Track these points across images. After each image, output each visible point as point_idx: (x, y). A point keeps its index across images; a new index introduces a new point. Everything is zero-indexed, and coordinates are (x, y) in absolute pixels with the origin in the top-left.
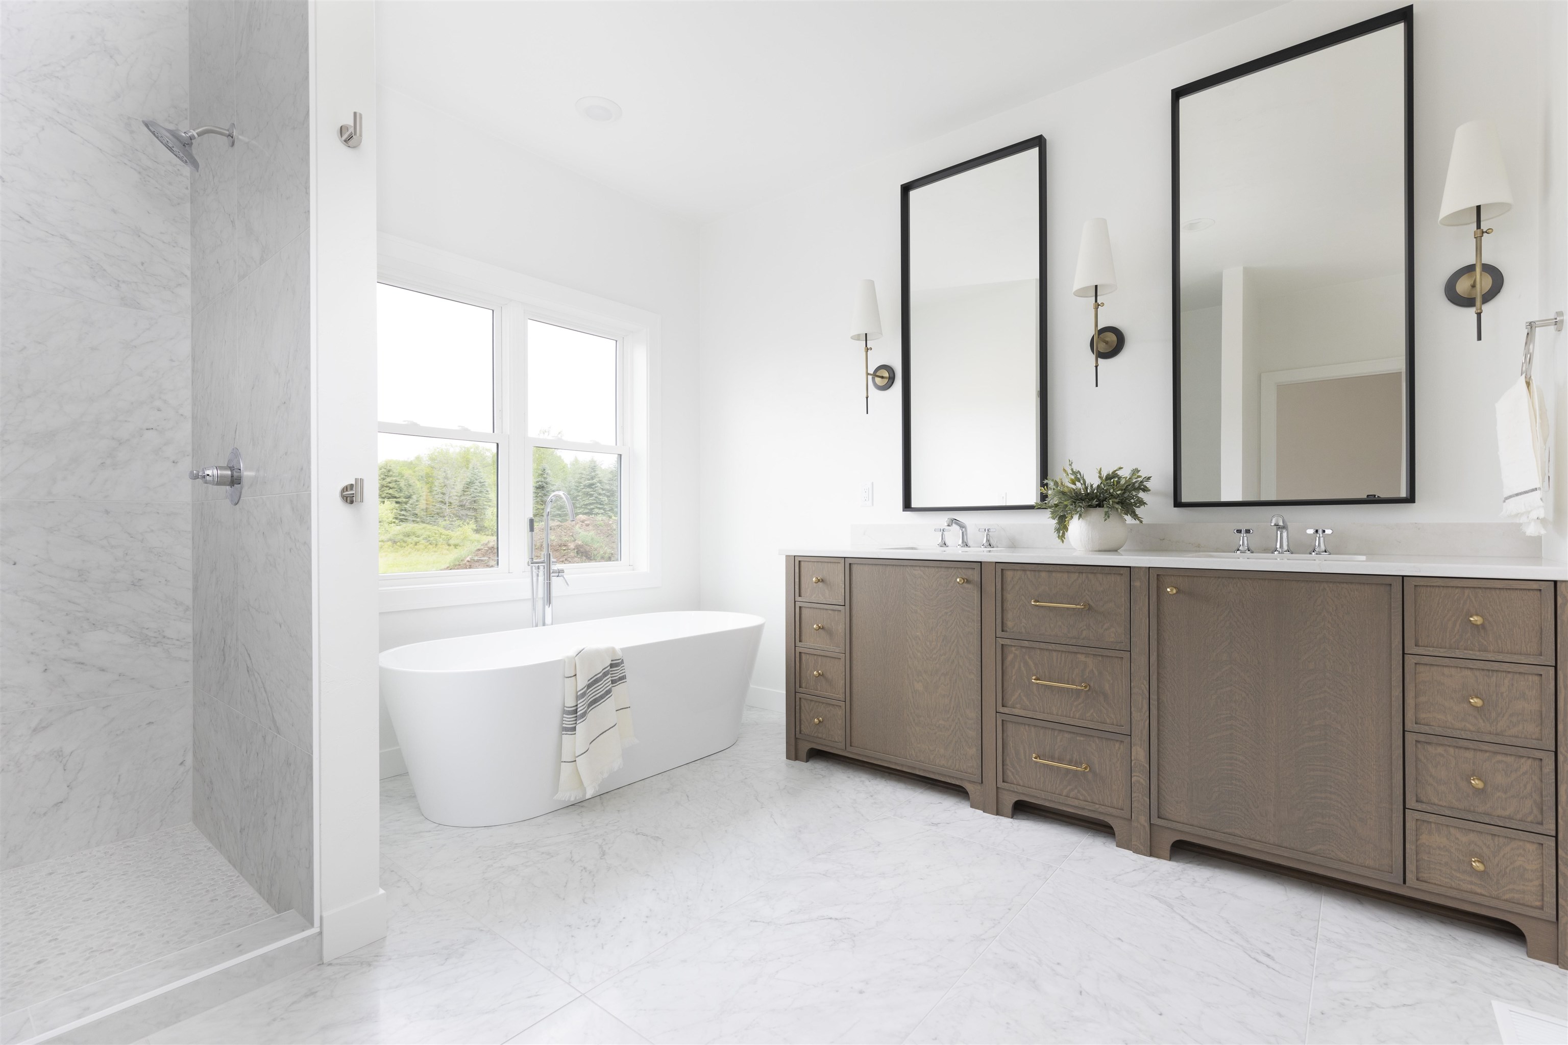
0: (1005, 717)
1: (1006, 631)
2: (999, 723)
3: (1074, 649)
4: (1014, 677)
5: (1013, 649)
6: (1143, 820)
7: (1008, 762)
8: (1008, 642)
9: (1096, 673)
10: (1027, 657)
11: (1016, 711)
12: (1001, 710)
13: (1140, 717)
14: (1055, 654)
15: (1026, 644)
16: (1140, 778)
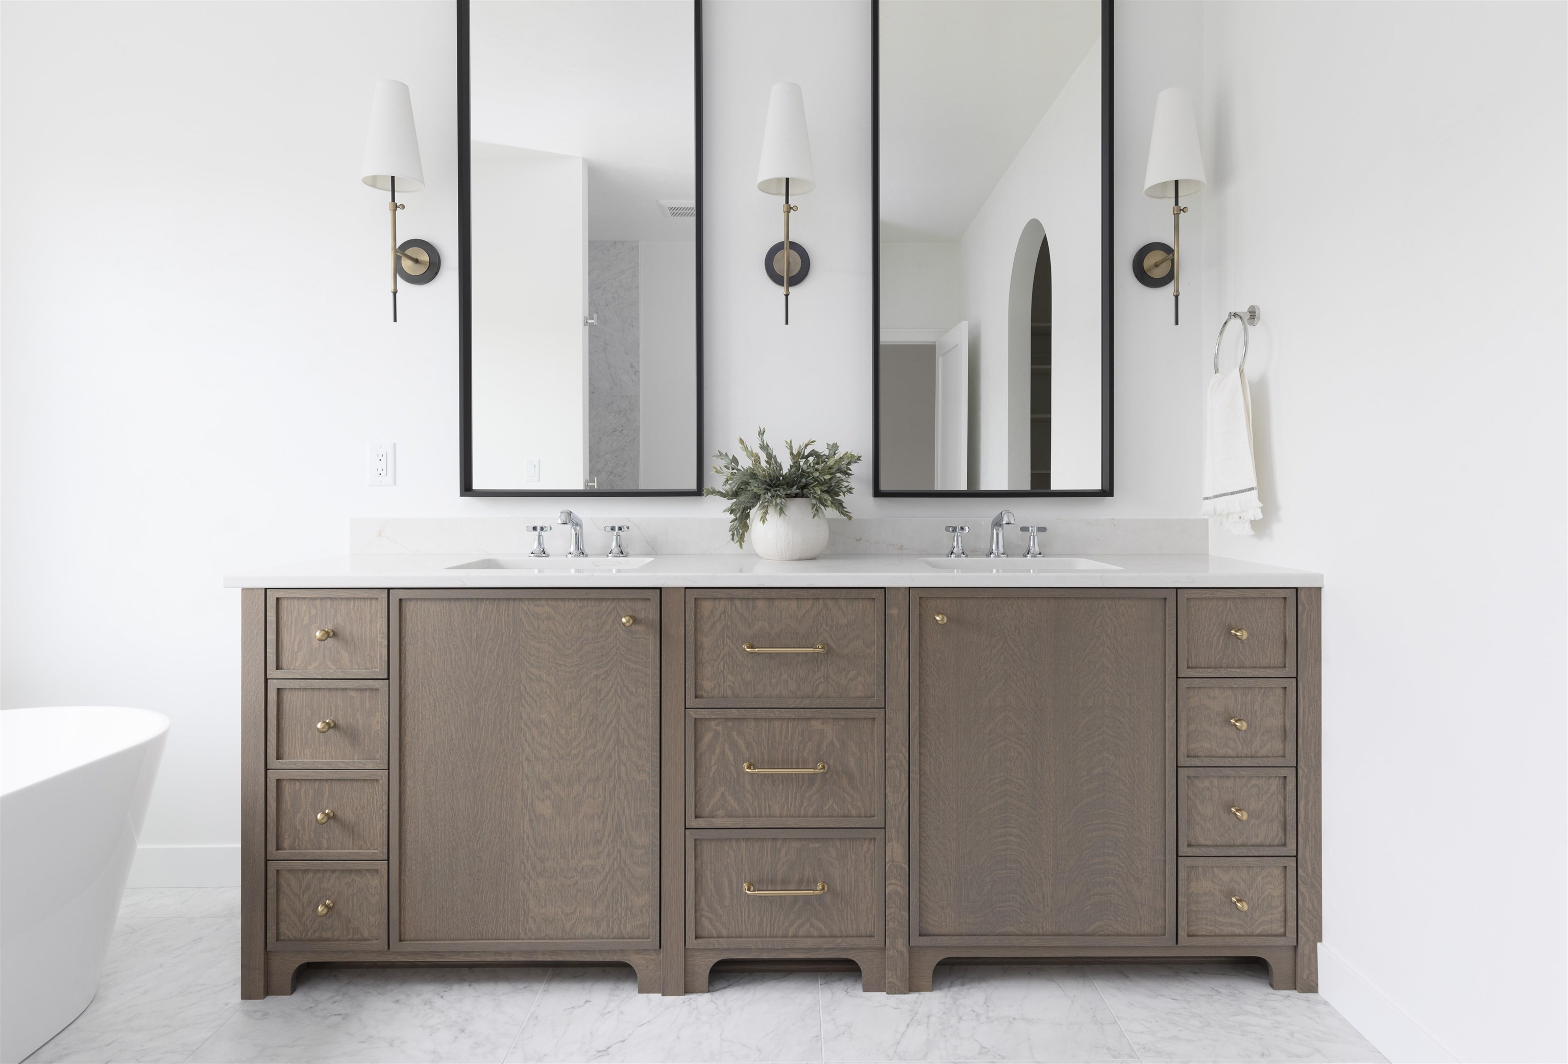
0: (699, 834)
1: (702, 697)
2: (690, 844)
3: (808, 713)
4: (714, 769)
5: (713, 723)
6: (901, 944)
7: (703, 904)
8: (705, 713)
9: (837, 744)
10: (734, 734)
11: (718, 822)
12: (693, 823)
13: (897, 799)
14: (777, 724)
15: (735, 713)
16: (896, 886)
